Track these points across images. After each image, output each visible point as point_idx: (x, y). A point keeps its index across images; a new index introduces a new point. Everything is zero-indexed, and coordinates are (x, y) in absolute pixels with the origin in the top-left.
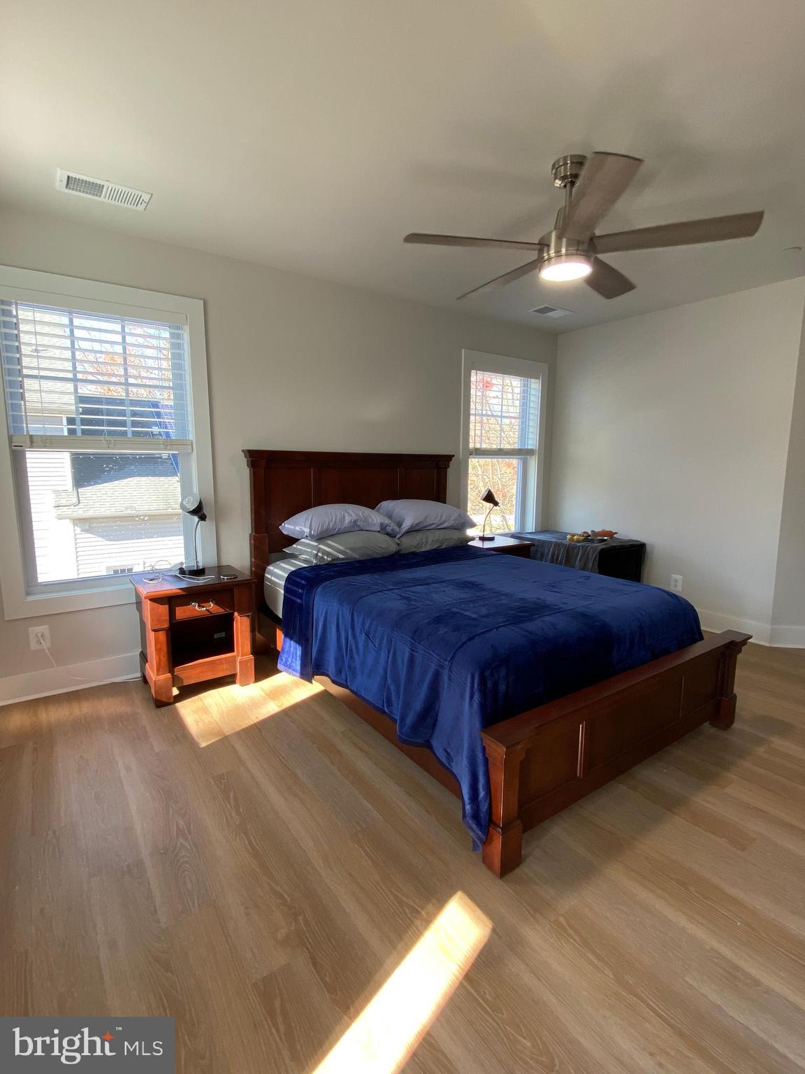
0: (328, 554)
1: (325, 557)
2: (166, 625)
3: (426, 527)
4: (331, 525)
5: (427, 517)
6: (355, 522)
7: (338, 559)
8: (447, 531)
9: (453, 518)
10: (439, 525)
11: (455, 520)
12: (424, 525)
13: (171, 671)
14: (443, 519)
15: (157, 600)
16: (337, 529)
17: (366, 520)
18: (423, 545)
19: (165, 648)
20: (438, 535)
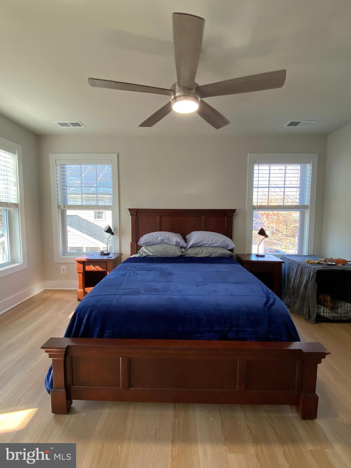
0: (145, 253)
1: (143, 254)
2: (82, 272)
3: (202, 245)
4: (151, 241)
5: (203, 240)
6: (163, 240)
7: (149, 255)
8: (216, 248)
9: (220, 242)
10: (211, 245)
11: (221, 243)
12: (201, 244)
13: (84, 289)
14: (214, 242)
15: (79, 262)
16: (153, 242)
17: (169, 239)
18: (200, 254)
19: (82, 280)
20: (210, 250)
